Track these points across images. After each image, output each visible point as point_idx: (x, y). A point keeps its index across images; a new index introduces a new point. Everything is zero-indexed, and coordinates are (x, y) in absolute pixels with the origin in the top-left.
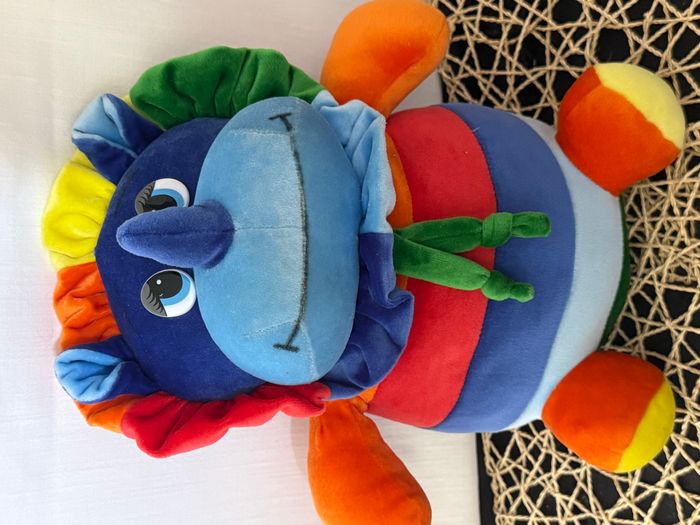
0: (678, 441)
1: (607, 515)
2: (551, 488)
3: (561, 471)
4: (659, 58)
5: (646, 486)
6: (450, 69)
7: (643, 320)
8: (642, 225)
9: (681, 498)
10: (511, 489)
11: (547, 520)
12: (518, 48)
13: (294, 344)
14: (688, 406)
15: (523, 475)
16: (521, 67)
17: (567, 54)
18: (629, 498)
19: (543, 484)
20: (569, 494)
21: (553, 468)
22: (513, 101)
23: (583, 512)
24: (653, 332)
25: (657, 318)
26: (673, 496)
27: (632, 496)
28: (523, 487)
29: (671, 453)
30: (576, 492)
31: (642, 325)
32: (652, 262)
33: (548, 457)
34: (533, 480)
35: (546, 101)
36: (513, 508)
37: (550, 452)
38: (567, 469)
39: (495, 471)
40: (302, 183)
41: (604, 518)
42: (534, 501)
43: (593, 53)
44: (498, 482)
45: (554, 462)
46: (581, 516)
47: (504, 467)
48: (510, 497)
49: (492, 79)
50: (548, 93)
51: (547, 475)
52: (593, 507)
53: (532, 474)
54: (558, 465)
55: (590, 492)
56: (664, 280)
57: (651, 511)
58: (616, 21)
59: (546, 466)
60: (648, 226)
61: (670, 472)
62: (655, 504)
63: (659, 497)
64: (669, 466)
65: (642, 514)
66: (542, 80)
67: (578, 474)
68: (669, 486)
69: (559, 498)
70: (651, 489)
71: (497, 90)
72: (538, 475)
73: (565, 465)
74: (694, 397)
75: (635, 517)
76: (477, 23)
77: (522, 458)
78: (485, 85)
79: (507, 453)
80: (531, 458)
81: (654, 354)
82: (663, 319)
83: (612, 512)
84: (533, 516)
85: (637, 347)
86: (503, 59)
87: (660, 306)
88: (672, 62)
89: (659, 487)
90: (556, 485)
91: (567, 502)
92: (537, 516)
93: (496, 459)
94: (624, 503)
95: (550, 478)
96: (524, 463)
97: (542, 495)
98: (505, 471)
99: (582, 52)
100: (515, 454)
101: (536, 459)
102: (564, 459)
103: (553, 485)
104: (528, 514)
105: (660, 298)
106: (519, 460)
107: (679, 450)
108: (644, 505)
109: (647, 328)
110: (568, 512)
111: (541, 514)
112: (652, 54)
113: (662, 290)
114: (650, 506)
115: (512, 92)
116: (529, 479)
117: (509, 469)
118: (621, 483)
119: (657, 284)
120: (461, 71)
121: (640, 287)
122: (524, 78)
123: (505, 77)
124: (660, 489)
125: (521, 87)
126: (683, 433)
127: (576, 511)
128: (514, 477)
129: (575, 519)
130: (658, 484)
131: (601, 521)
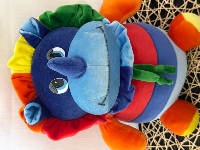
1: (180, 144)
2: (163, 137)
4: (193, 4)
7: (190, 83)
8: (190, 54)
10: (150, 138)
11: (161, 147)
12: (149, 3)
13: (104, 103)
15: (154, 134)
16: (150, 9)
17: (164, 4)
18: (188, 138)
19: (160, 136)
20: (168, 138)
21: (163, 131)
22: (148, 19)
23: (173, 144)
24: (194, 87)
25: (195, 83)
30: (171, 137)
31: (190, 85)
32: (193, 66)
33: (162, 127)
34: (157, 135)
35: (158, 18)
36: (151, 144)
37: (162, 126)
38: (167, 131)
39: (145, 133)
40: (108, 50)
42: (158, 141)
43: (172, 3)
45: (163, 129)
48: (150, 141)
49: (141, 13)
50: (159, 16)
51: (162, 133)
52: (176, 142)
53: (157, 133)
54: (165, 130)
55: (175, 137)
56: (197, 71)
57: (195, 142)
59: (161, 130)
60: (191, 55)
62: (196, 139)
63: (197, 137)
65: (192, 143)
66: (157, 12)
69: (165, 140)
70: (194, 135)
71: (143, 16)
75: (190, 144)
77: (153, 128)
78: (139, 15)
79: (149, 127)
80: (156, 128)
81: (194, 94)
82: (197, 83)
83: (182, 143)
84: (157, 146)
85: (189, 92)
86: (145, 7)
87: (196, 79)
88: (197, 5)
89: (197, 134)
90: (164, 136)
91: (168, 141)
92: (158, 146)
93: (145, 129)
94: (186, 140)
95: (162, 134)
96: (154, 130)
97: (160, 139)
99: (169, 3)
100: (151, 127)
101: (158, 128)
103: (163, 136)
104: (156, 145)
105: (196, 77)
106: (152, 129)
108: (192, 140)
109: (192, 86)
110: (168, 144)
111: (160, 145)
112: (191, 3)
113: (196, 74)
114: (194, 140)
115: (148, 16)
116: (156, 135)
117: (149, 132)
119: (194, 72)
121: (189, 73)
122: (151, 12)
123: (145, 12)
125: (150, 15)
127: (171, 143)
128: (151, 134)
129: (170, 146)
130: (197, 133)
131: (179, 146)
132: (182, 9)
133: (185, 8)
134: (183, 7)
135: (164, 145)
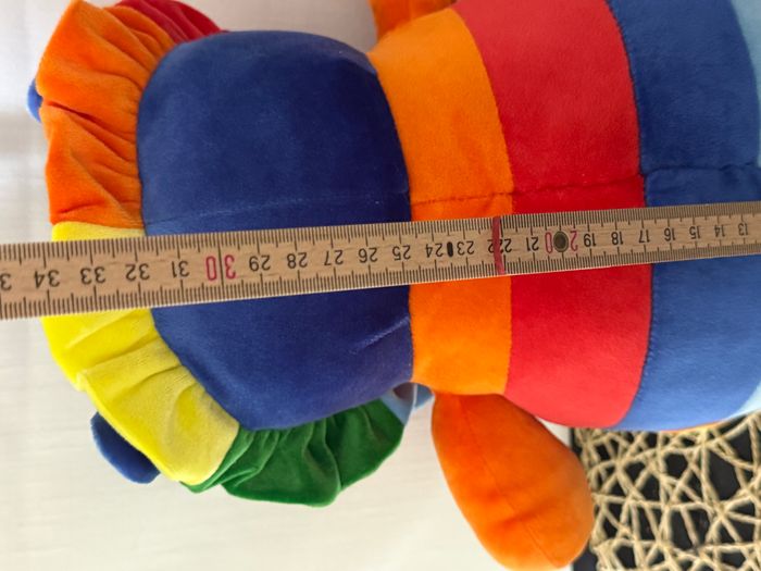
1: (722, 507)
2: (656, 467)
3: (670, 449)
10: (606, 464)
11: (647, 505)
15: (620, 449)
18: (752, 490)
19: (645, 462)
20: (678, 475)
21: (659, 444)
23: (692, 501)
30: (686, 475)
34: (633, 455)
36: (607, 486)
38: (676, 446)
39: (586, 441)
41: (718, 510)
42: (633, 480)
44: (589, 455)
45: (659, 439)
46: (691, 505)
47: (597, 437)
48: (603, 474)
51: (652, 451)
52: (705, 495)
53: (633, 448)
54: (666, 441)
55: (703, 476)
59: (650, 442)
67: (691, 454)
69: (664, 479)
73: (675, 440)
83: (729, 505)
84: (630, 497)
90: (662, 464)
92: (635, 498)
94: (744, 495)
95: (653, 455)
96: (623, 434)
97: (643, 475)
98: (598, 442)
103: (657, 464)
104: (624, 495)
110: (674, 498)
111: (639, 496)
116: (628, 455)
117: (604, 439)
118: (744, 471)
127: (684, 498)
128: (610, 450)
129: (683, 508)
131: (715, 515)
135: (657, 498)
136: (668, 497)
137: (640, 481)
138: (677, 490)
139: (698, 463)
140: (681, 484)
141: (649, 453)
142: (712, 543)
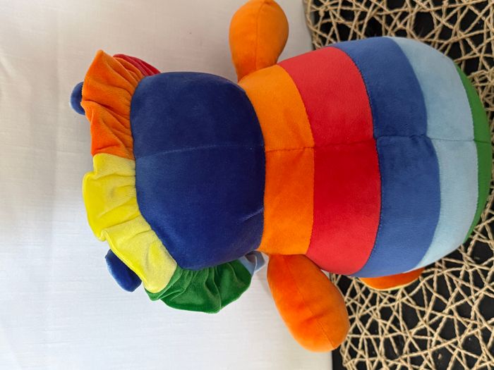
0: (458, 282)
1: (410, 333)
2: (376, 316)
3: (382, 305)
4: (452, 30)
5: (436, 313)
6: (320, 41)
9: (458, 320)
10: (351, 317)
11: (372, 337)
12: (365, 26)
14: (464, 259)
15: (358, 308)
17: (396, 30)
18: (425, 322)
19: (370, 314)
20: (387, 319)
21: (378, 303)
23: (395, 332)
26: (453, 320)
27: (427, 320)
28: (357, 316)
29: (453, 291)
30: (392, 318)
33: (375, 295)
34: (364, 311)
36: (351, 329)
37: (376, 292)
38: (386, 303)
41: (408, 335)
42: (364, 325)
43: (412, 28)
45: (378, 299)
46: (395, 334)
47: (346, 303)
51: (374, 307)
52: (402, 328)
53: (364, 306)
54: (381, 301)
55: (400, 318)
57: (439, 330)
58: (426, 7)
59: (373, 302)
61: (452, 303)
62: (441, 325)
63: (444, 320)
64: (451, 299)
65: (433, 332)
67: (394, 306)
68: (451, 312)
69: (380, 322)
70: (439, 315)
72: (367, 307)
73: (385, 300)
74: (469, 253)
75: (429, 334)
76: (338, 11)
77: (358, 296)
79: (348, 294)
80: (363, 297)
83: (414, 331)
84: (363, 334)
86: (355, 34)
88: (459, 32)
89: (444, 313)
90: (379, 314)
92: (366, 334)
94: (422, 325)
95: (375, 310)
96: (359, 300)
97: (370, 321)
99: (404, 28)
100: (353, 294)
101: (367, 297)
102: (385, 296)
103: (377, 314)
104: (360, 333)
106: (356, 298)
107: (458, 289)
108: (434, 326)
110: (386, 332)
111: (368, 333)
112: (447, 27)
114: (438, 326)
116: (361, 311)
117: (349, 304)
118: (420, 311)
120: (327, 42)
124: (445, 315)
126: (461, 277)
127: (391, 331)
128: (352, 309)
129: (390, 336)
130: (444, 311)
131: (407, 337)
132: (429, 40)
133: (436, 39)
134: (433, 36)
135: (377, 333)
136: (383, 331)
137: (368, 325)
138: (387, 327)
139: (398, 312)
140: (389, 323)
141: (372, 308)
142: (406, 353)
